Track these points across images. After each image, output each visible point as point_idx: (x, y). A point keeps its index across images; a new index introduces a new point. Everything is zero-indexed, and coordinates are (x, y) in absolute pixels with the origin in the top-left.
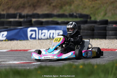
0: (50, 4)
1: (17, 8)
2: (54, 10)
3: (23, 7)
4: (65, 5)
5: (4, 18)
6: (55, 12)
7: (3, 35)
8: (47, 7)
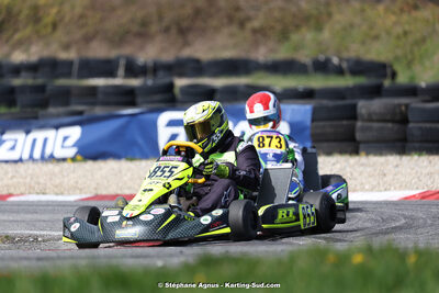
0: (242, 25)
1: (120, 38)
2: (256, 44)
3: (142, 33)
4: (298, 27)
5: (68, 75)
6: (262, 55)
7: (65, 138)
8: (232, 35)
